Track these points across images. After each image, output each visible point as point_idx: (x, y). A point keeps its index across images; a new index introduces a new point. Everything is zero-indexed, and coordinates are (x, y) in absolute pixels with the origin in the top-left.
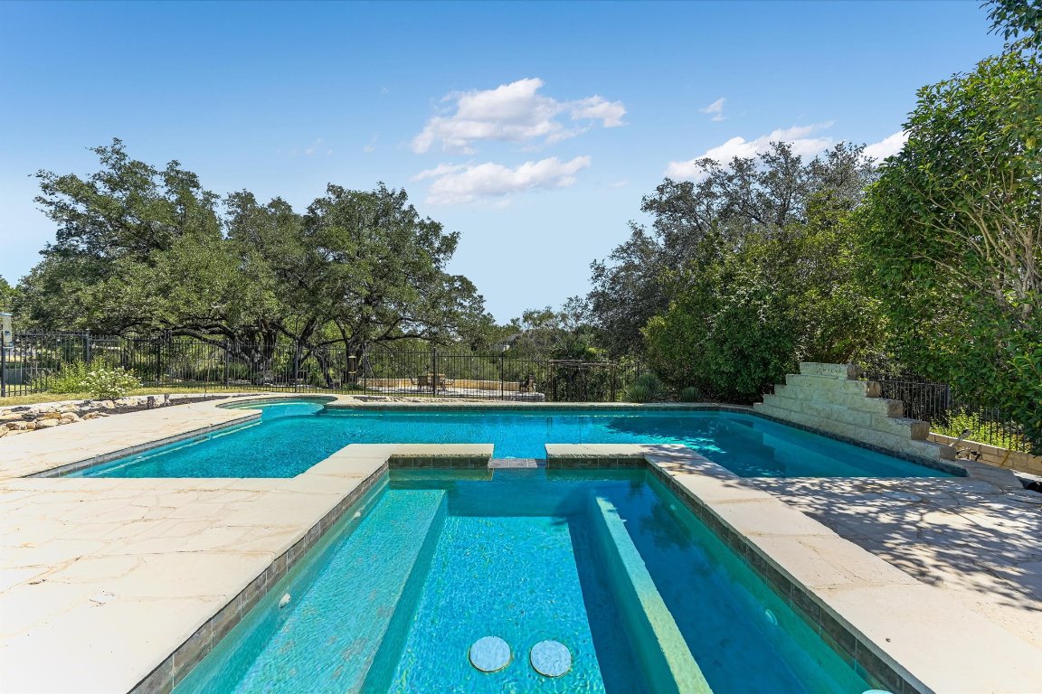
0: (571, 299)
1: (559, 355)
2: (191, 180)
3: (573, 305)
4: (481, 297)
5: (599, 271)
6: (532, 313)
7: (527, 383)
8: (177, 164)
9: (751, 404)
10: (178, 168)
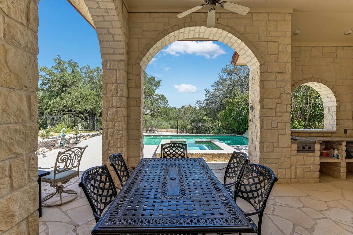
0: (198, 101)
1: (194, 121)
2: (76, 65)
3: (199, 103)
4: (167, 101)
5: (207, 92)
6: (184, 106)
7: (183, 130)
8: (72, 60)
9: (242, 135)
10: (72, 61)
